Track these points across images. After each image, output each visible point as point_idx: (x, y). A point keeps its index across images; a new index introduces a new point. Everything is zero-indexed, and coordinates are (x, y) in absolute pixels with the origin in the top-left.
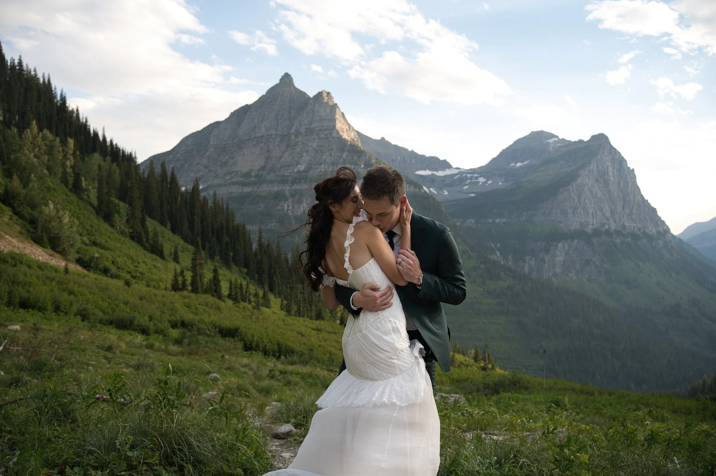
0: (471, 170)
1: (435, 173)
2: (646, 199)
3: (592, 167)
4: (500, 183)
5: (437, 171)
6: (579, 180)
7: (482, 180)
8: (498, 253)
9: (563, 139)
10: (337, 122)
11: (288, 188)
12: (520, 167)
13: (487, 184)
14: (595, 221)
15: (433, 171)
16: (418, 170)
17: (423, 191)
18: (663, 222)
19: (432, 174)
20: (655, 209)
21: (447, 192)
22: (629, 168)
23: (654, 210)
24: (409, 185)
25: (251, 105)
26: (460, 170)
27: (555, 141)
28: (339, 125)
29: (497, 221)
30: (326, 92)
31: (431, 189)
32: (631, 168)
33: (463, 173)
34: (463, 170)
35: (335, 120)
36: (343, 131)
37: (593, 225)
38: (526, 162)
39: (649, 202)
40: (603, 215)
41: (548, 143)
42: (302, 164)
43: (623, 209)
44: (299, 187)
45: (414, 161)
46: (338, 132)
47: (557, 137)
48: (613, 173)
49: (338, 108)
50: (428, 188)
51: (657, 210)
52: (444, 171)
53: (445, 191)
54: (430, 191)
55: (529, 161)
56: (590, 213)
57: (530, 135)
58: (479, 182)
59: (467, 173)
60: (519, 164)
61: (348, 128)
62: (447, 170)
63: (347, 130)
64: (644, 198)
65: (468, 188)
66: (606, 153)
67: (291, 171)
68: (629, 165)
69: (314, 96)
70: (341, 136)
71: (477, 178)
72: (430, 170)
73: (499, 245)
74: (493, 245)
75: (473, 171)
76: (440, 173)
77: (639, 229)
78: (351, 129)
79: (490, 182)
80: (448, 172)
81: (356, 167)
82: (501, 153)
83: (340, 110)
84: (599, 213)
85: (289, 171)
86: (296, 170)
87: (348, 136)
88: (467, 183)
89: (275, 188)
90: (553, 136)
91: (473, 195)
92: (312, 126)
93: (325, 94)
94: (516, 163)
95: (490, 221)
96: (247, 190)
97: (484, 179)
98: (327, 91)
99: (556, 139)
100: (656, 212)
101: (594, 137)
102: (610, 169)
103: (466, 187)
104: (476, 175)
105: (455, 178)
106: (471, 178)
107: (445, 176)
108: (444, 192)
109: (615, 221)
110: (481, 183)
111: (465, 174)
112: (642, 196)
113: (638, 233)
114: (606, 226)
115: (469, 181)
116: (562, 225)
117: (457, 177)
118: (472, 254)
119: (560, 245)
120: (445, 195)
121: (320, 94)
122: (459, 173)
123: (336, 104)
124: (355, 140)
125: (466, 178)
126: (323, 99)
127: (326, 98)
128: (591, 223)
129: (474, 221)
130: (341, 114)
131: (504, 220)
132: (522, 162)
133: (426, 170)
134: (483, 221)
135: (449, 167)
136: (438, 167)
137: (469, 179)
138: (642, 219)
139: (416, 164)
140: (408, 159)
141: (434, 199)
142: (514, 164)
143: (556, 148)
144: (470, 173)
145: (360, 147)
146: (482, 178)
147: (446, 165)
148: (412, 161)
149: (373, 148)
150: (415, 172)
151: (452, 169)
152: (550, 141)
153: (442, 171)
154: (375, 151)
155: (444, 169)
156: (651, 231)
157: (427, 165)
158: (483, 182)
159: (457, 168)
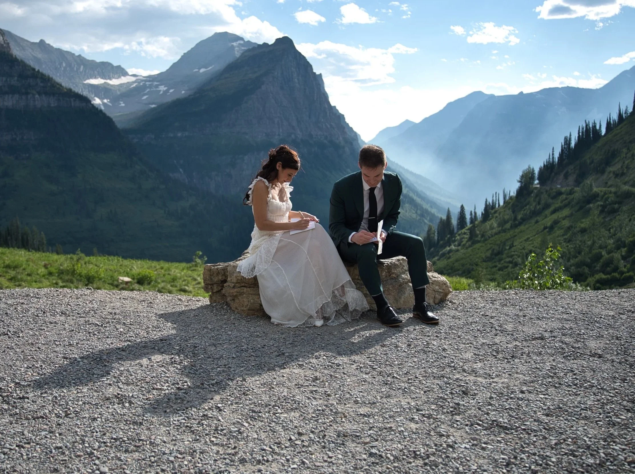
0: (150, 76)
1: (108, 81)
2: (333, 104)
3: (276, 73)
5: (110, 79)
6: (263, 88)
7: (162, 88)
8: (181, 170)
9: (248, 41)
12: (204, 74)
13: (168, 92)
14: (281, 131)
15: (105, 79)
16: (88, 78)
17: (91, 106)
18: (351, 128)
19: (105, 83)
20: (343, 115)
21: (124, 103)
22: (315, 73)
23: (342, 117)
24: (74, 98)
26: (137, 78)
27: (239, 44)
29: (179, 135)
31: (105, 101)
32: (318, 74)
33: (142, 81)
34: (141, 78)
37: (279, 135)
38: (210, 68)
39: (337, 108)
40: (290, 124)
41: (233, 47)
43: (310, 118)
45: (82, 67)
47: (242, 39)
48: (298, 80)
50: (101, 99)
51: (345, 116)
52: (120, 79)
53: (122, 102)
54: (104, 103)
55: (213, 66)
56: (276, 122)
57: (213, 36)
58: (160, 91)
59: (146, 81)
60: (202, 70)
62: (122, 77)
64: (331, 104)
65: (147, 98)
66: (290, 59)
68: (314, 71)
71: (157, 86)
72: (102, 78)
73: (182, 162)
74: (175, 162)
75: (151, 78)
76: (114, 82)
77: (326, 138)
79: (171, 91)
80: (124, 80)
81: (8, 80)
84: (285, 123)
88: (146, 92)
90: (238, 38)
91: (153, 106)
94: (200, 69)
95: (172, 135)
99: (242, 42)
100: (344, 118)
101: (278, 41)
102: (295, 75)
103: (145, 97)
104: (156, 83)
105: (132, 86)
106: (150, 86)
107: (121, 85)
108: (120, 104)
109: (301, 131)
110: (161, 92)
111: (144, 82)
112: (329, 102)
113: (325, 141)
114: (293, 136)
115: (148, 90)
116: (247, 137)
117: (134, 85)
118: (150, 174)
119: (246, 158)
120: (122, 106)
122: (137, 81)
124: (5, 45)
125: (145, 87)
128: (277, 134)
129: (153, 137)
131: (187, 134)
132: (206, 68)
133: (98, 78)
134: (164, 136)
135: (125, 73)
136: (111, 74)
137: (148, 87)
138: (329, 126)
139: (85, 72)
140: (74, 65)
141: (104, 114)
142: (197, 70)
143: (242, 52)
144: (149, 81)
145: (12, 55)
146: (163, 86)
147: (121, 71)
148: (80, 67)
149: (30, 53)
150: (85, 81)
151: (128, 77)
152: (234, 44)
153: (117, 78)
154: (34, 56)
155: (119, 77)
156: (338, 139)
157: (98, 72)
158: (163, 91)
159: (134, 75)
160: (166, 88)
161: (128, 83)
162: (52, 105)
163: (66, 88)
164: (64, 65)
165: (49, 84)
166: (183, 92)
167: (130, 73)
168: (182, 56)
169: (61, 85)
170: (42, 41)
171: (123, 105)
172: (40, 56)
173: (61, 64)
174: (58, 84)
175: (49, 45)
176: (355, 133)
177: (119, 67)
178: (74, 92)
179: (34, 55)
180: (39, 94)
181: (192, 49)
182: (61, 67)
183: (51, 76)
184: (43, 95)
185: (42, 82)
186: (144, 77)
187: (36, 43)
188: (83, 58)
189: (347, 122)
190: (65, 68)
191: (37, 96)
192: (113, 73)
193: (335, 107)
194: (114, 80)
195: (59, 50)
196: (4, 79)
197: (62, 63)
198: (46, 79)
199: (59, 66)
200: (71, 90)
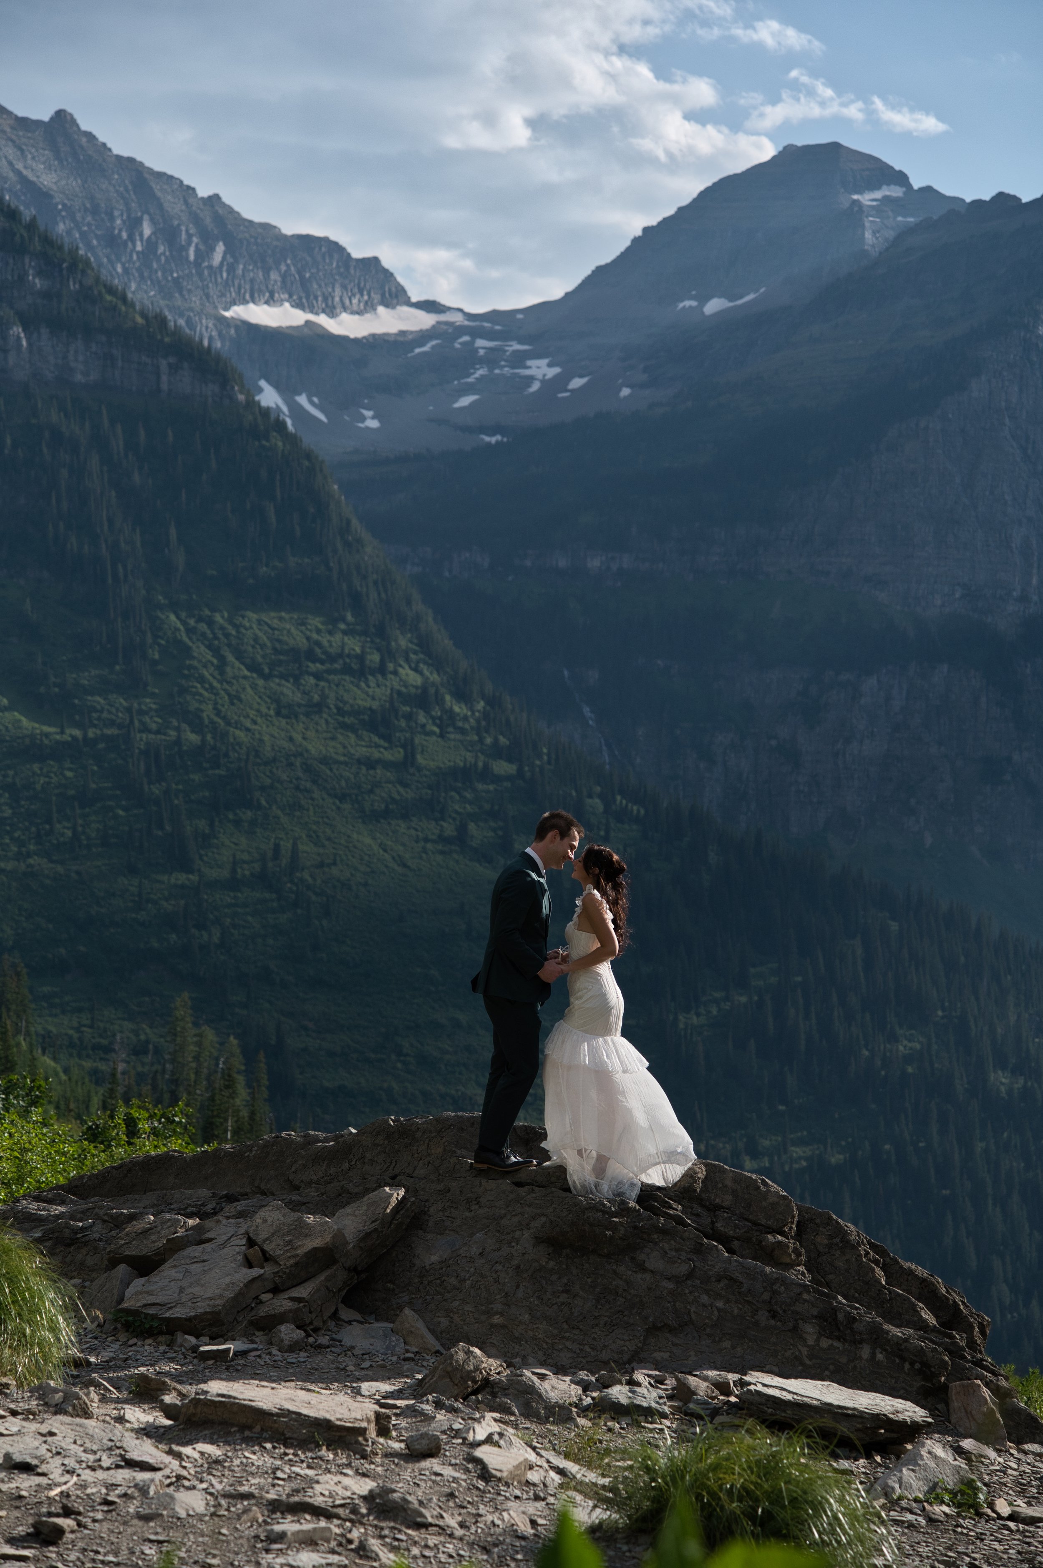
0: (494, 316)
1: (323, 320)
4: (625, 392)
5: (331, 312)
6: (976, 389)
7: (541, 369)
8: (586, 710)
9: (928, 191)
12: (722, 320)
13: (564, 389)
14: (1034, 582)
15: (311, 308)
16: (242, 300)
19: (308, 323)
21: (378, 416)
24: (172, 360)
26: (443, 318)
27: (888, 200)
29: (595, 563)
31: (302, 400)
33: (460, 330)
34: (458, 318)
37: (1023, 599)
38: (749, 297)
41: (857, 211)
45: (220, 248)
47: (901, 178)
50: (285, 389)
52: (369, 317)
53: (368, 413)
54: (297, 412)
55: (757, 291)
57: (775, 160)
58: (531, 379)
59: (475, 333)
60: (714, 306)
62: (381, 309)
65: (473, 404)
71: (519, 360)
72: (298, 305)
73: (594, 676)
74: (566, 673)
75: (501, 324)
76: (348, 325)
79: (577, 383)
80: (387, 321)
88: (471, 380)
90: (881, 173)
91: (495, 440)
94: (704, 299)
95: (562, 562)
97: (550, 365)
99: (896, 192)
103: (465, 401)
104: (516, 346)
105: (418, 350)
106: (492, 359)
108: (363, 419)
110: (535, 387)
111: (466, 338)
115: (481, 372)
116: (882, 596)
117: (426, 348)
119: (869, 684)
120: (370, 430)
122: (438, 331)
125: (471, 358)
128: (1015, 593)
129: (484, 561)
131: (625, 561)
132: (732, 297)
133: (281, 302)
134: (528, 563)
135: (394, 295)
136: (337, 292)
137: (482, 361)
139: (231, 269)
140: (190, 236)
141: (292, 440)
142: (694, 303)
143: (891, 234)
144: (489, 335)
146: (544, 362)
147: (377, 284)
148: (212, 249)
149: (10, 164)
150: (227, 309)
151: (405, 309)
152: (867, 198)
153: (359, 313)
154: (23, 179)
155: (368, 307)
157: (284, 277)
158: (543, 382)
159: (430, 306)
160: (554, 371)
161: (402, 333)
162: (79, 378)
163: (143, 313)
164: (147, 231)
165: (73, 286)
167: (414, 299)
168: (636, 240)
169: (124, 298)
170: (61, 116)
171: (374, 424)
172: (47, 180)
173: (134, 224)
174: (111, 290)
175: (90, 136)
177: (372, 265)
179: (25, 172)
180: (28, 324)
181: (680, 211)
182: (131, 237)
183: (83, 252)
184: (44, 331)
185: (40, 273)
186: (470, 316)
187: (39, 123)
188: (230, 210)
190: (150, 245)
191: (17, 330)
192: (344, 287)
194: (344, 317)
195: (130, 165)
197: (138, 221)
199: (124, 235)
200: (162, 321)
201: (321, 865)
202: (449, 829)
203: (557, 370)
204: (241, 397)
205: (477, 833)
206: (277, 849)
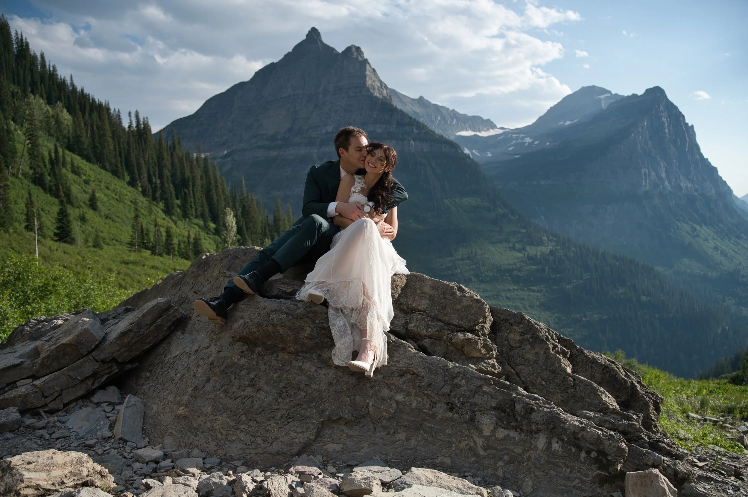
0: (517, 129)
1: (478, 133)
2: (705, 157)
3: (645, 124)
5: (480, 131)
6: (631, 137)
8: (542, 217)
9: (616, 94)
10: (367, 79)
11: (316, 151)
12: (570, 126)
13: (534, 144)
14: (648, 182)
15: (476, 131)
16: (460, 130)
18: (725, 182)
19: (475, 134)
20: (716, 168)
21: (491, 153)
22: (687, 124)
23: (714, 170)
24: (445, 144)
25: (277, 63)
26: (505, 130)
27: (607, 97)
28: (369, 82)
29: (542, 183)
30: (355, 46)
31: (474, 151)
32: (690, 125)
33: (508, 133)
34: (508, 130)
35: (365, 77)
36: (374, 89)
37: (645, 187)
38: (576, 120)
39: (709, 160)
40: (657, 175)
41: (600, 100)
42: (330, 125)
44: (327, 149)
45: (455, 120)
46: (368, 90)
47: (610, 92)
48: (669, 130)
49: (369, 63)
50: (470, 149)
51: (718, 169)
52: (488, 132)
53: (489, 153)
54: (473, 153)
55: (579, 119)
56: (643, 172)
57: (580, 90)
58: (526, 142)
59: (513, 133)
60: (568, 123)
61: (379, 85)
62: (491, 130)
63: (378, 87)
64: (703, 157)
65: (513, 149)
66: (661, 108)
67: (319, 132)
68: (687, 121)
69: (343, 52)
70: (372, 94)
71: (523, 138)
72: (472, 130)
73: (543, 208)
74: (537, 208)
75: (518, 131)
76: (483, 134)
77: (697, 190)
78: (383, 87)
79: (536, 142)
80: (492, 132)
81: (388, 127)
82: (549, 110)
83: (370, 66)
84: (653, 174)
85: (316, 132)
86: (324, 132)
87: (380, 94)
88: (512, 144)
89: (303, 151)
90: (604, 91)
91: (518, 157)
92: (341, 84)
93: (354, 49)
94: (565, 122)
95: (535, 183)
96: (273, 153)
98: (357, 45)
99: (609, 95)
100: (717, 172)
101: (648, 91)
102: (666, 125)
103: (511, 149)
104: (522, 135)
105: (500, 138)
106: (517, 139)
107: (489, 137)
109: (670, 182)
110: (527, 144)
111: (510, 134)
112: (701, 154)
113: (696, 194)
114: (661, 188)
116: (611, 187)
118: (512, 218)
119: (610, 207)
120: (489, 157)
121: (349, 49)
122: (504, 133)
123: (366, 60)
124: (387, 98)
125: (512, 139)
126: (352, 54)
127: (356, 53)
128: (643, 184)
129: (517, 184)
130: (372, 70)
131: (550, 182)
132: (572, 120)
133: (469, 130)
134: (527, 184)
135: (494, 127)
136: (481, 127)
137: (514, 139)
138: (700, 179)
139: (457, 125)
140: (448, 118)
141: (472, 160)
142: (562, 123)
143: (608, 104)
144: (516, 134)
145: (392, 105)
146: (528, 139)
147: (490, 124)
148: (453, 121)
149: (411, 108)
150: (457, 133)
151: (496, 130)
152: (602, 97)
153: (486, 131)
154: (413, 111)
155: (488, 130)
156: (710, 192)
157: (469, 125)
158: (529, 143)
159: (502, 128)
160: (531, 140)
161: (496, 135)
162: (425, 150)
163: (438, 135)
164: (439, 118)
165: (423, 131)
166: (548, 144)
167: (498, 127)
169: (434, 133)
170: (421, 98)
171: (490, 155)
172: (418, 110)
174: (431, 131)
175: (427, 101)
176: (729, 187)
177: (488, 120)
178: (446, 139)
179: (414, 109)
180: (414, 140)
181: (559, 103)
182: (436, 120)
183: (425, 124)
184: (418, 141)
185: (416, 129)
186: (511, 130)
187: (416, 99)
188: (456, 112)
189: (720, 175)
190: (440, 121)
191: (412, 142)
193: (707, 159)
194: (483, 132)
195: (436, 106)
196: (384, 126)
197: (437, 116)
198: (420, 126)
200: (442, 136)
201: (482, 255)
202: (511, 245)
203: (532, 140)
204: (460, 151)
205: (518, 246)
206: (472, 251)
